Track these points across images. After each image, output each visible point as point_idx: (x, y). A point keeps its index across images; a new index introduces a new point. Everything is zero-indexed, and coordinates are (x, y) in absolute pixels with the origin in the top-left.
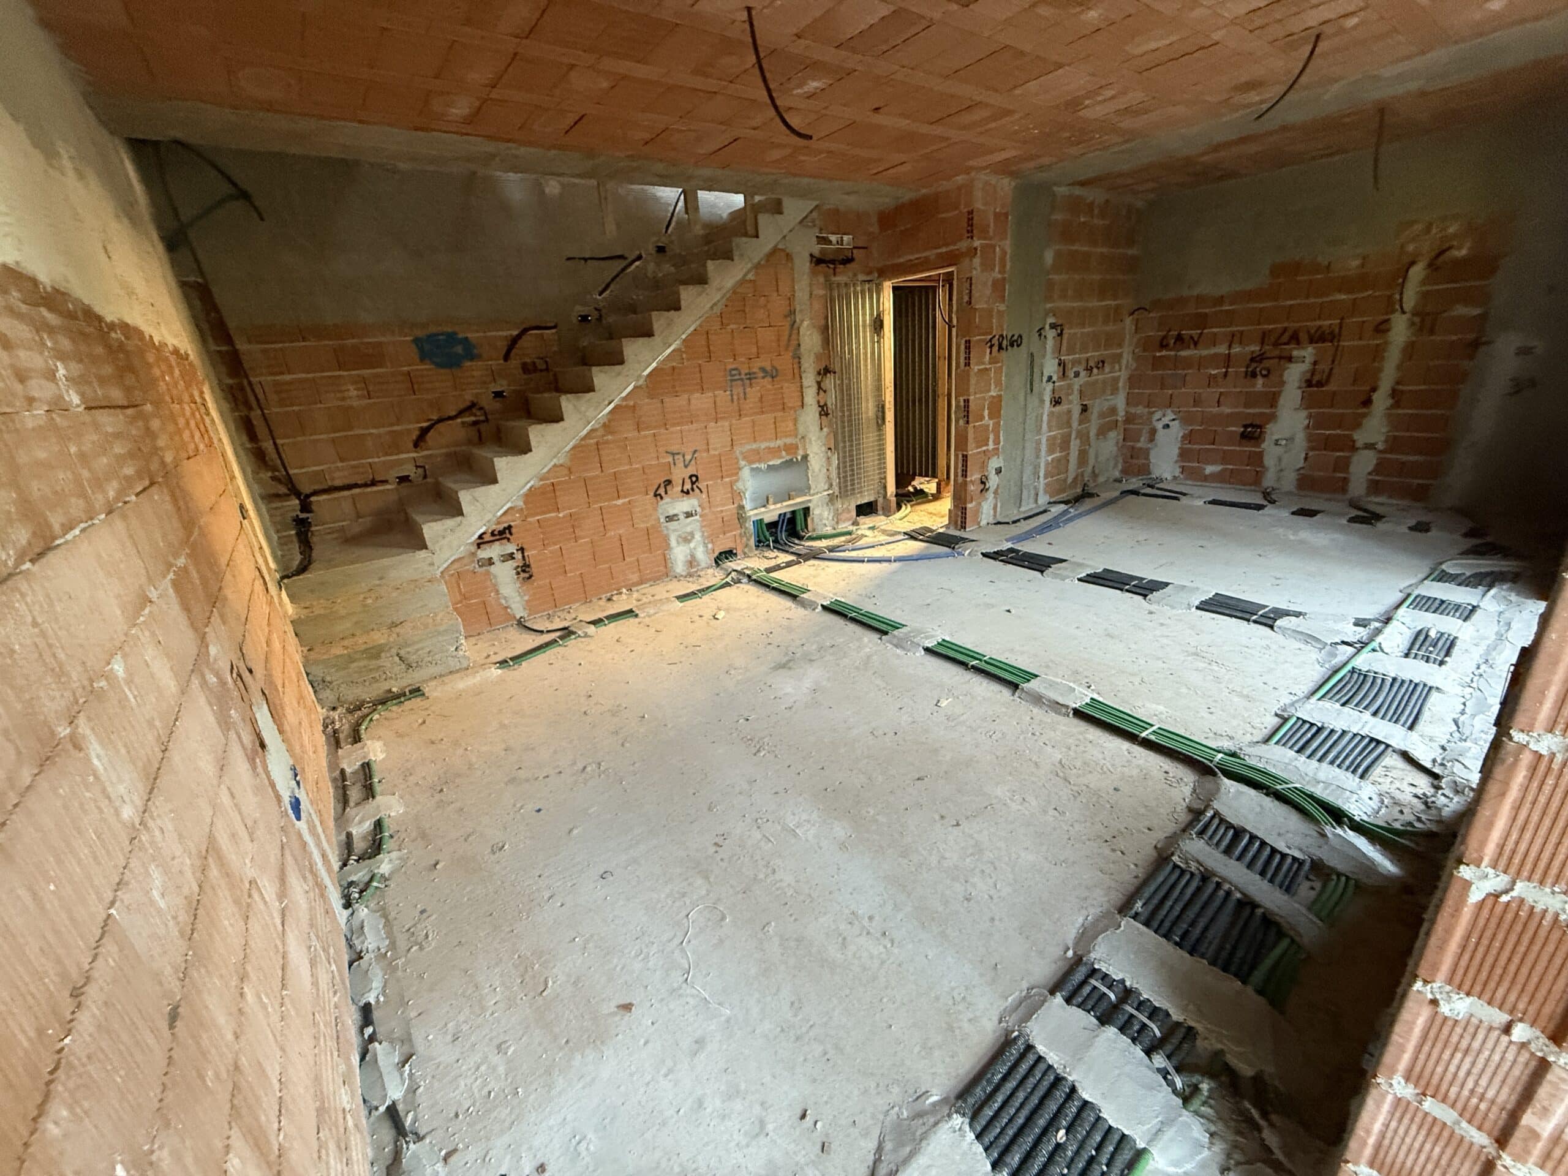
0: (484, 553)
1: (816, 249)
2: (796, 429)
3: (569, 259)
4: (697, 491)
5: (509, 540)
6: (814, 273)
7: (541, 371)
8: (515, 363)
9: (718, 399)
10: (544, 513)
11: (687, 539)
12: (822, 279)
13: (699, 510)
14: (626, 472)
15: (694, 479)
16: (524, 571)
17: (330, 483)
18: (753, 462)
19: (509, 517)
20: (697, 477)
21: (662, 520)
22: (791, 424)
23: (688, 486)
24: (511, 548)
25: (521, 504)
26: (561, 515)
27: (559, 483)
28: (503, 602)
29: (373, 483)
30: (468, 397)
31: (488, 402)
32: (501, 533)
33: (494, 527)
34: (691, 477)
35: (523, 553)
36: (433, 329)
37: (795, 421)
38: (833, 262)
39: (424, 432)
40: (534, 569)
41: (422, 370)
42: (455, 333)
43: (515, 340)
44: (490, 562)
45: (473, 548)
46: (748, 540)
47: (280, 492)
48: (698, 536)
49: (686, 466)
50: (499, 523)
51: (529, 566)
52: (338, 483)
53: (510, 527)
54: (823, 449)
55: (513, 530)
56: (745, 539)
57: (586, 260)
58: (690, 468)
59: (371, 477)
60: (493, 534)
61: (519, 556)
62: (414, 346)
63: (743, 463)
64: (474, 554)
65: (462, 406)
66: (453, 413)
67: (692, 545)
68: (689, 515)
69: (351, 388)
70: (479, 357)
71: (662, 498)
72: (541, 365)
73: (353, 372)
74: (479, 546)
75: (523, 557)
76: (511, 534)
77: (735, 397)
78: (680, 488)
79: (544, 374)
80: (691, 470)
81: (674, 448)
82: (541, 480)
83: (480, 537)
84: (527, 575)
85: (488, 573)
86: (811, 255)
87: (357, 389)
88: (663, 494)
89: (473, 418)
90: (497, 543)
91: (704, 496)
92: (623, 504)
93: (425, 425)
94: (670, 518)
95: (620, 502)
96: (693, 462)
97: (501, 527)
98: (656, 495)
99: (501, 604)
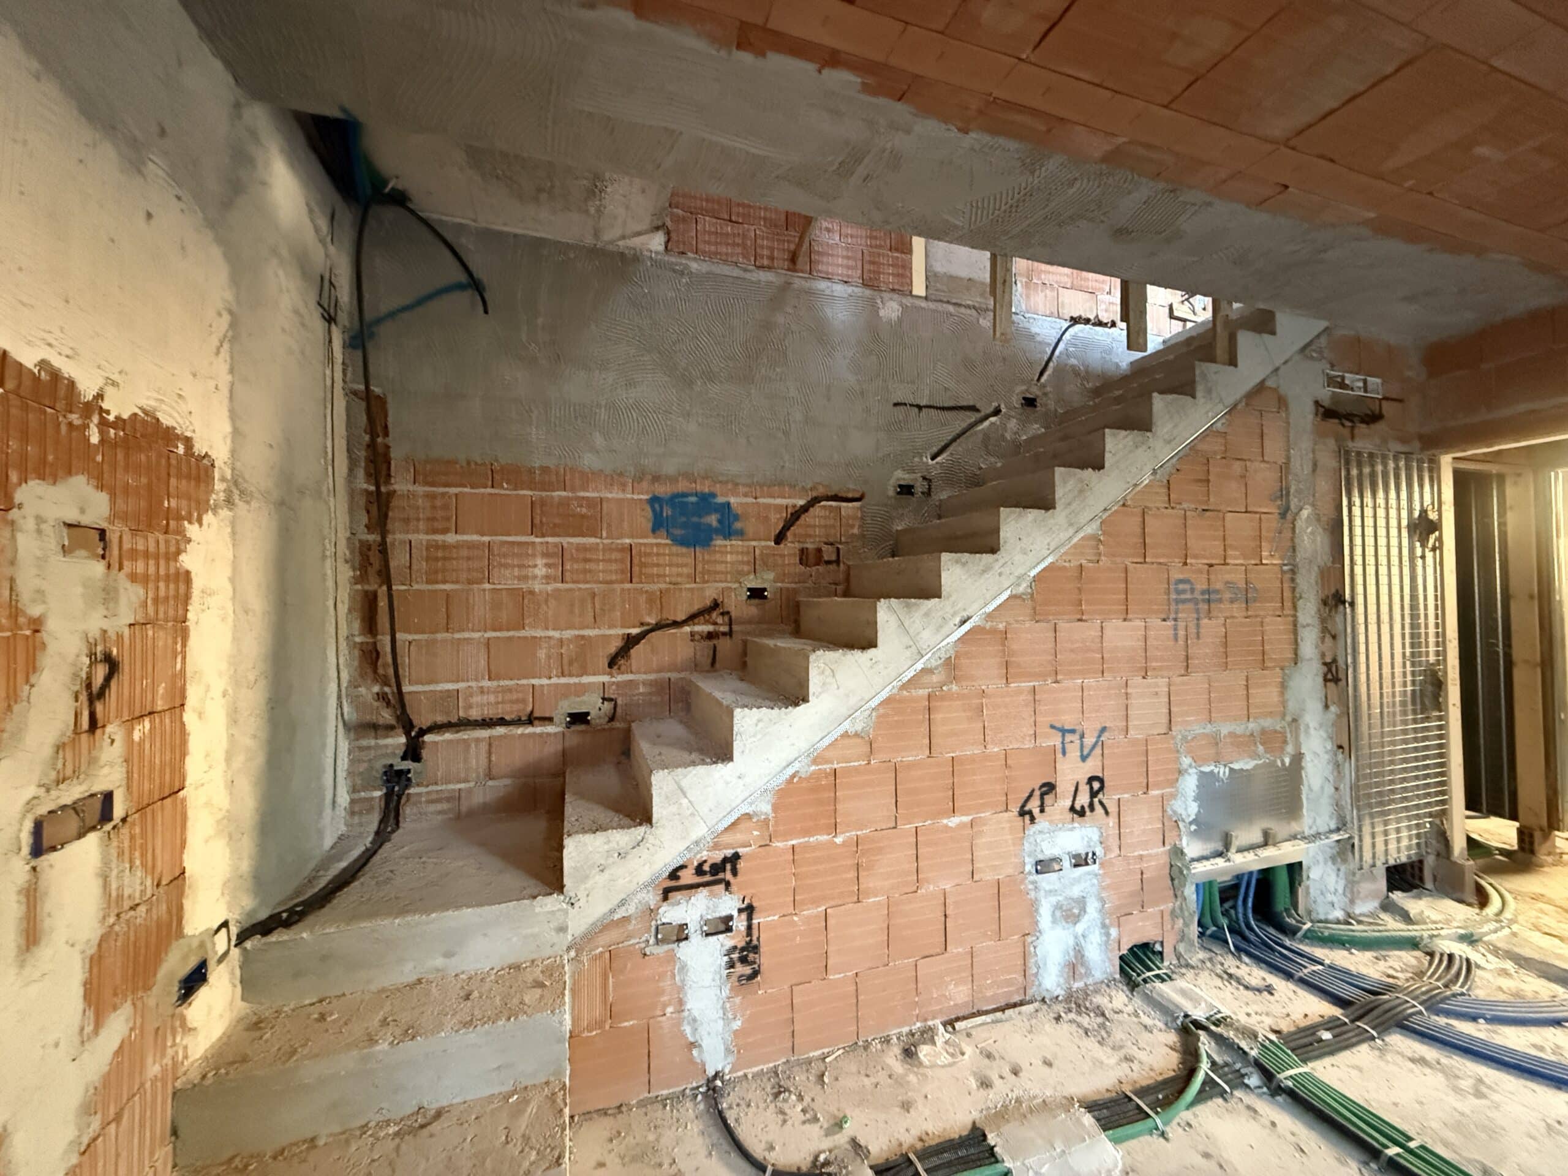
0: (673, 913)
1: (1325, 394)
2: (1284, 703)
3: (896, 405)
4: (1099, 809)
5: (728, 885)
6: (1320, 434)
7: (828, 562)
8: (790, 547)
9: (1151, 633)
10: (807, 832)
11: (1071, 913)
12: (1331, 443)
13: (1099, 851)
14: (972, 759)
15: (1096, 785)
16: (744, 960)
17: (462, 714)
18: (1205, 761)
19: (738, 837)
20: (1101, 781)
21: (1029, 868)
22: (1274, 691)
23: (1083, 799)
24: (728, 904)
25: (765, 808)
26: (839, 840)
27: (848, 771)
28: (687, 1029)
29: (531, 720)
30: (711, 592)
31: (737, 603)
32: (717, 868)
33: (704, 855)
34: (1091, 780)
35: (750, 918)
36: (682, 486)
37: (1283, 686)
38: (1349, 417)
39: (631, 642)
40: (765, 959)
41: (652, 545)
42: (713, 495)
43: (797, 515)
44: (681, 934)
45: (652, 898)
46: (1186, 925)
47: (381, 721)
48: (1093, 908)
49: (1084, 758)
50: (716, 846)
51: (756, 949)
52: (475, 714)
53: (736, 857)
54: (1329, 746)
55: (741, 865)
56: (1180, 923)
57: (920, 407)
58: (1090, 762)
59: (529, 709)
60: (699, 871)
61: (740, 924)
62: (648, 508)
63: (1186, 761)
64: (652, 912)
65: (696, 607)
66: (681, 617)
67: (1080, 928)
68: (1080, 861)
69: (540, 562)
70: (741, 534)
71: (1033, 819)
72: (828, 554)
73: (550, 539)
74: (666, 894)
75: (749, 928)
76: (735, 873)
77: (1181, 633)
78: (1069, 803)
79: (832, 567)
80: (1092, 767)
81: (1068, 720)
82: (815, 762)
83: (674, 875)
84: (747, 970)
85: (671, 958)
86: (1317, 403)
87: (547, 565)
88: (1036, 812)
89: (710, 628)
90: (703, 892)
91: (1112, 821)
92: (962, 826)
93: (635, 631)
94: (1043, 866)
95: (954, 821)
96: (1098, 750)
97: (718, 857)
98: (1022, 813)
99: (683, 1035)
